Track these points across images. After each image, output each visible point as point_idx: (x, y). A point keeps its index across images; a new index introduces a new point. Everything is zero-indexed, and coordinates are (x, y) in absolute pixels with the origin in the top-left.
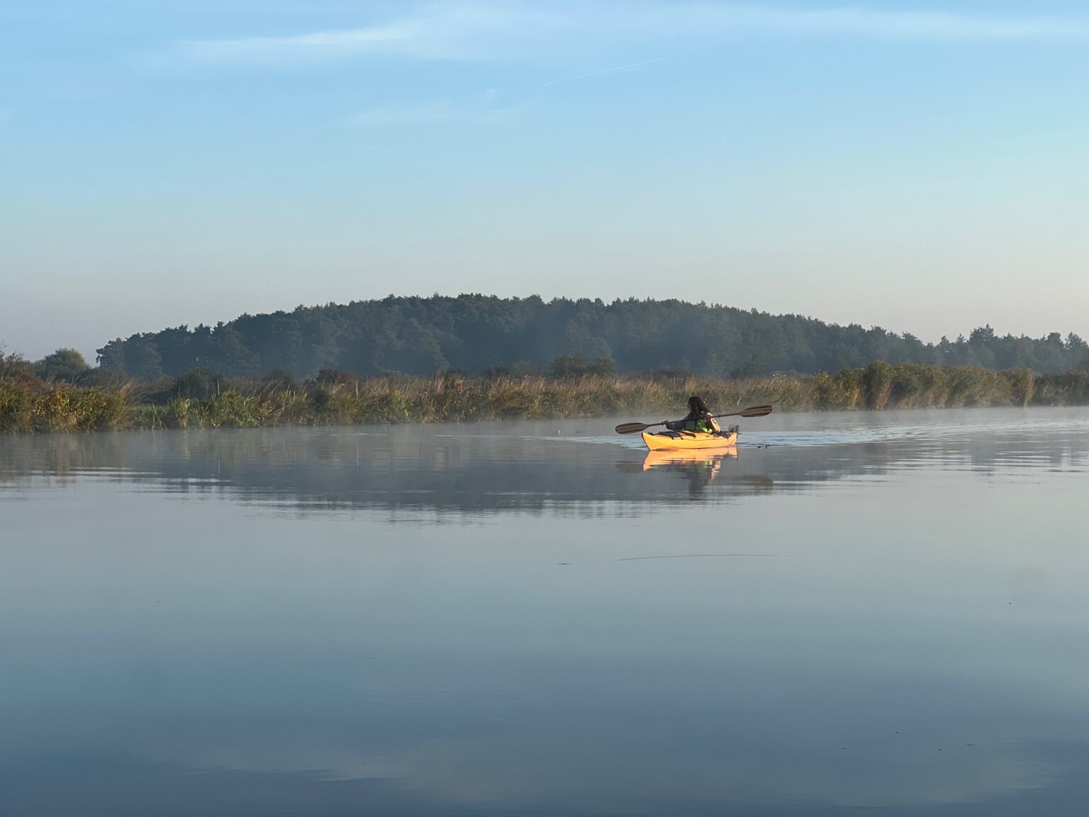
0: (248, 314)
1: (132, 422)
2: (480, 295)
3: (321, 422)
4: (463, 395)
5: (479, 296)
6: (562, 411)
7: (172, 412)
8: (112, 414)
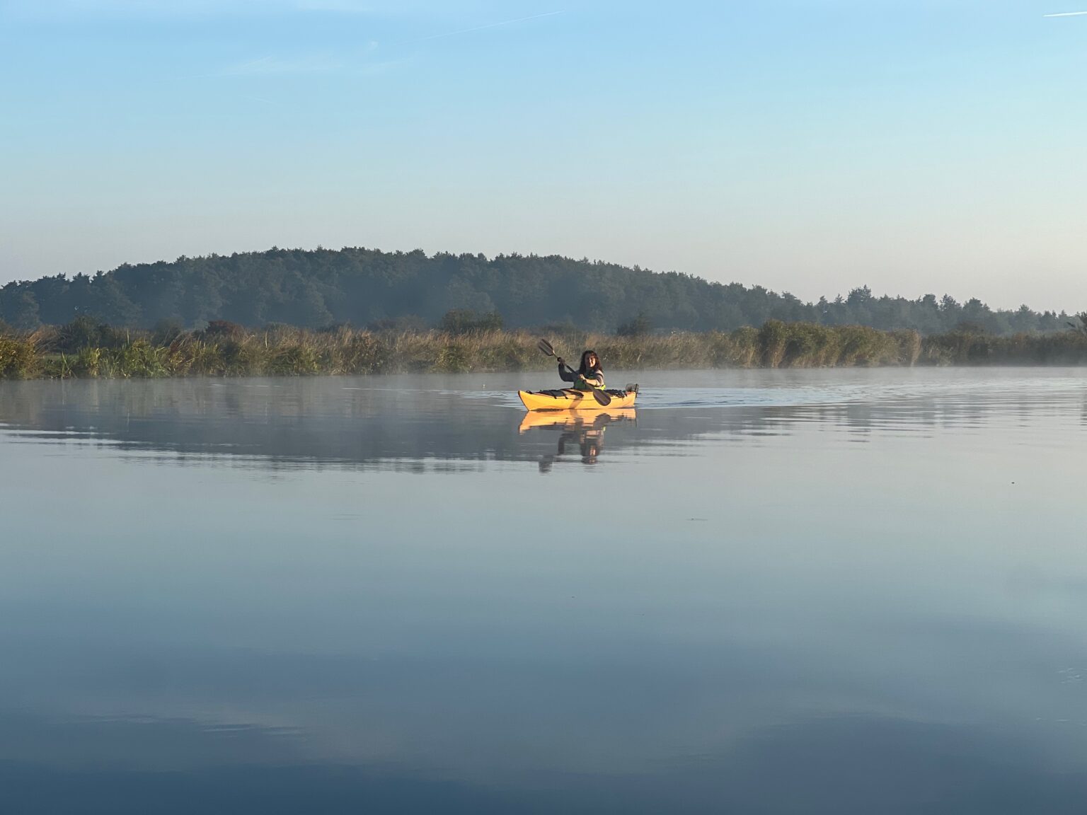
0: (128, 263)
1: (42, 371)
2: (363, 248)
3: (232, 374)
4: (370, 349)
5: (362, 250)
6: (466, 365)
7: (81, 361)
8: (22, 363)
